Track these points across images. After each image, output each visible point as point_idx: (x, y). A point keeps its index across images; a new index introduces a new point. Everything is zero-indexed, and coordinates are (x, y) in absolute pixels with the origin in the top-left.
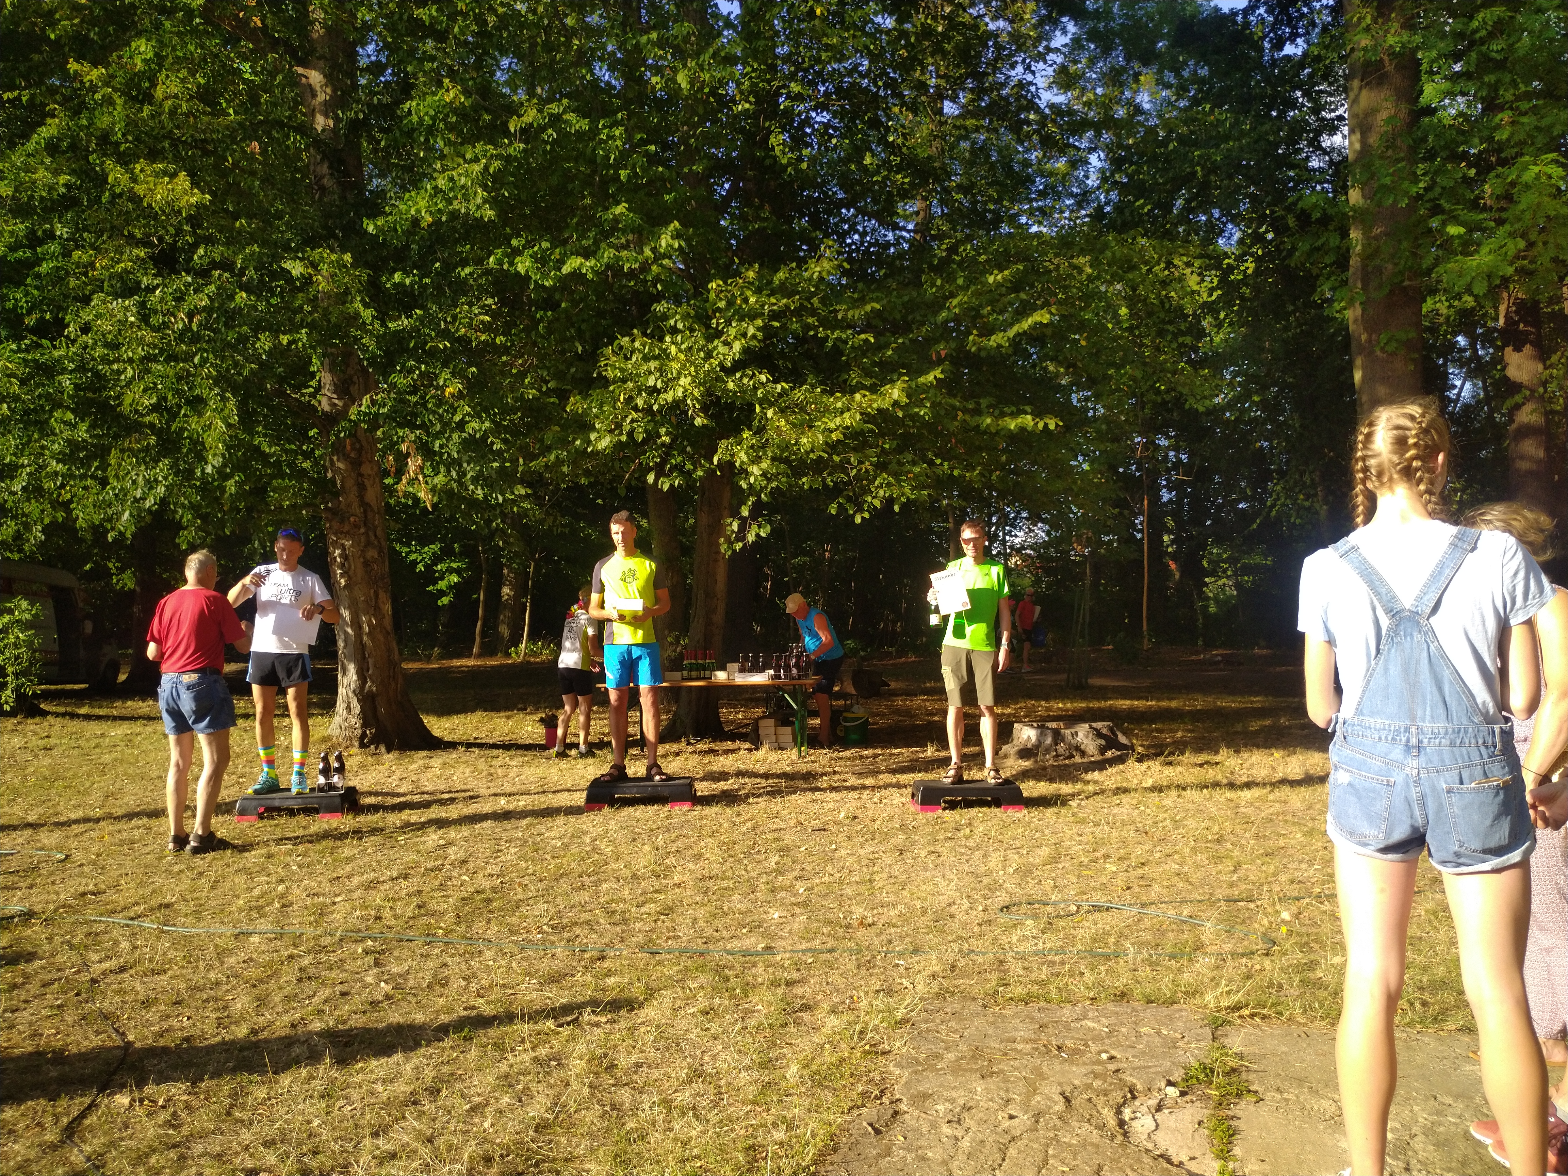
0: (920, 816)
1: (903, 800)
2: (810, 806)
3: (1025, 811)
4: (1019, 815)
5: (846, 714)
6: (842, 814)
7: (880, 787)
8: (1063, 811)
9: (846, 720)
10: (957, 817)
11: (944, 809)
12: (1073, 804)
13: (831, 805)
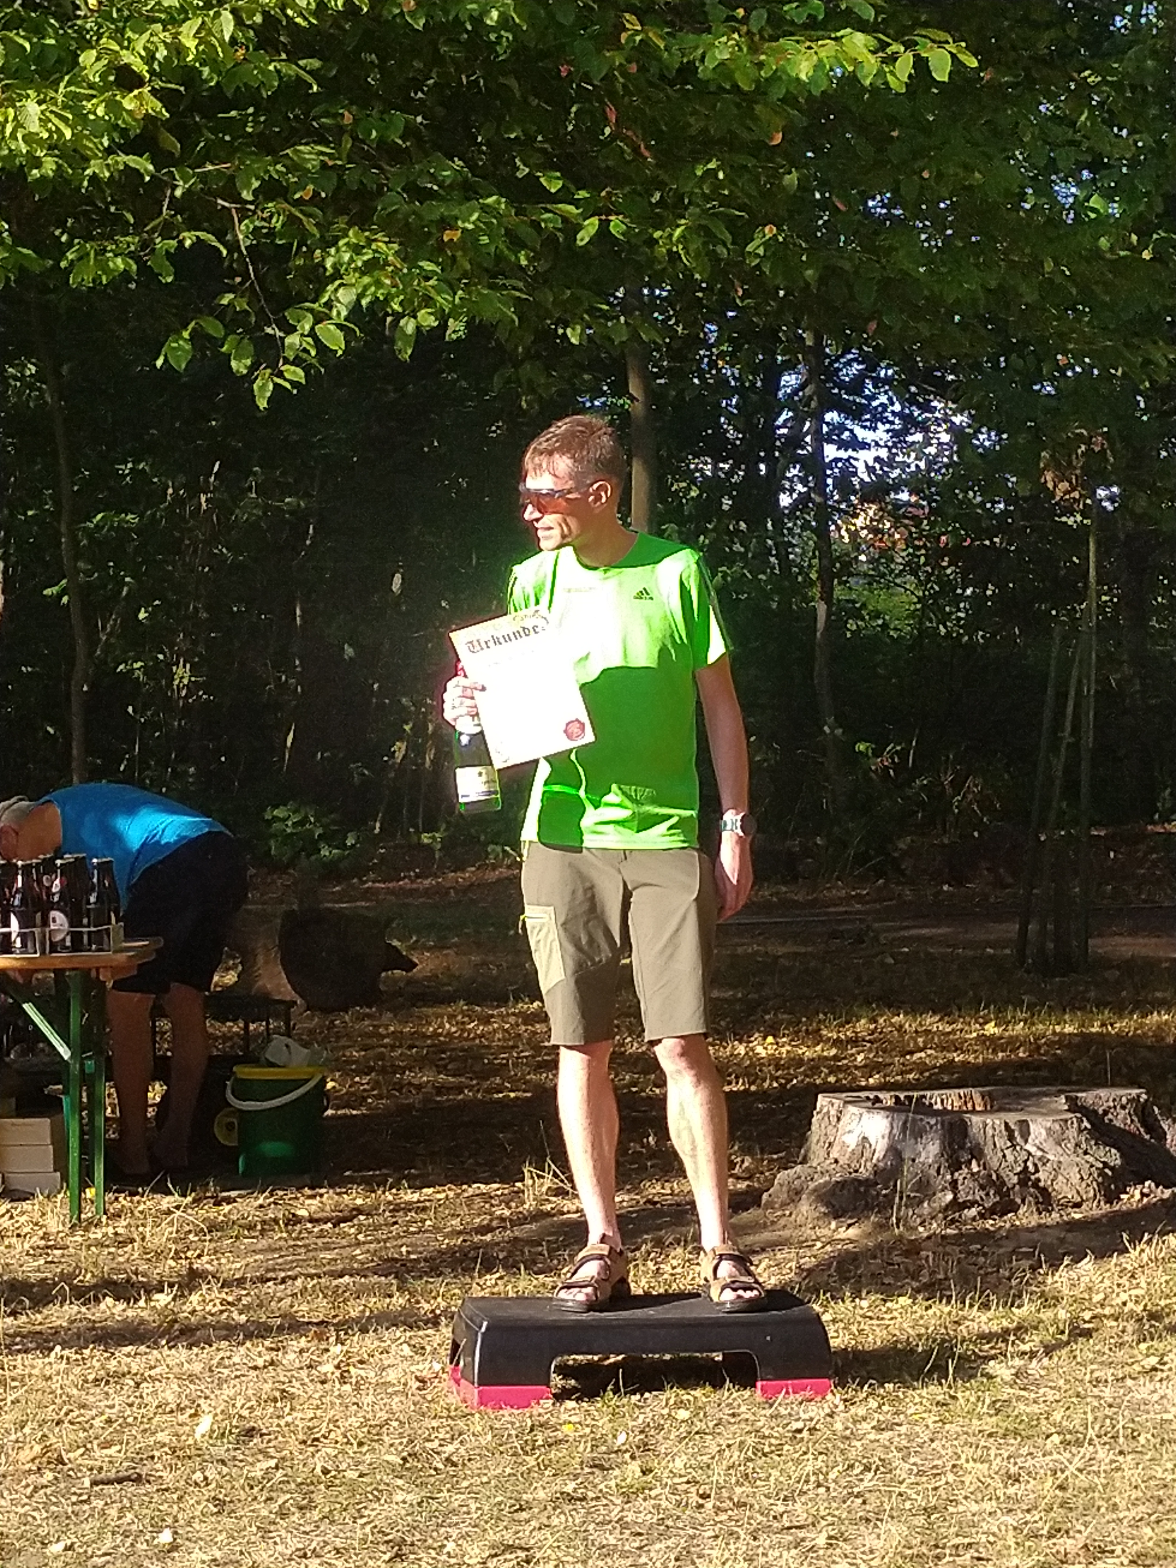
0: (477, 1424)
1: (424, 1368)
2: (94, 1396)
3: (835, 1398)
4: (815, 1411)
5: (244, 1072)
6: (205, 1424)
7: (345, 1327)
8: (965, 1395)
9: (245, 1090)
10: (604, 1423)
11: (562, 1396)
12: (1000, 1370)
13: (170, 1394)
